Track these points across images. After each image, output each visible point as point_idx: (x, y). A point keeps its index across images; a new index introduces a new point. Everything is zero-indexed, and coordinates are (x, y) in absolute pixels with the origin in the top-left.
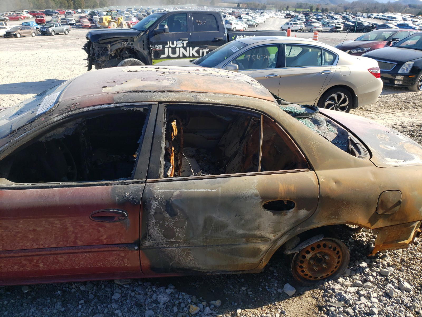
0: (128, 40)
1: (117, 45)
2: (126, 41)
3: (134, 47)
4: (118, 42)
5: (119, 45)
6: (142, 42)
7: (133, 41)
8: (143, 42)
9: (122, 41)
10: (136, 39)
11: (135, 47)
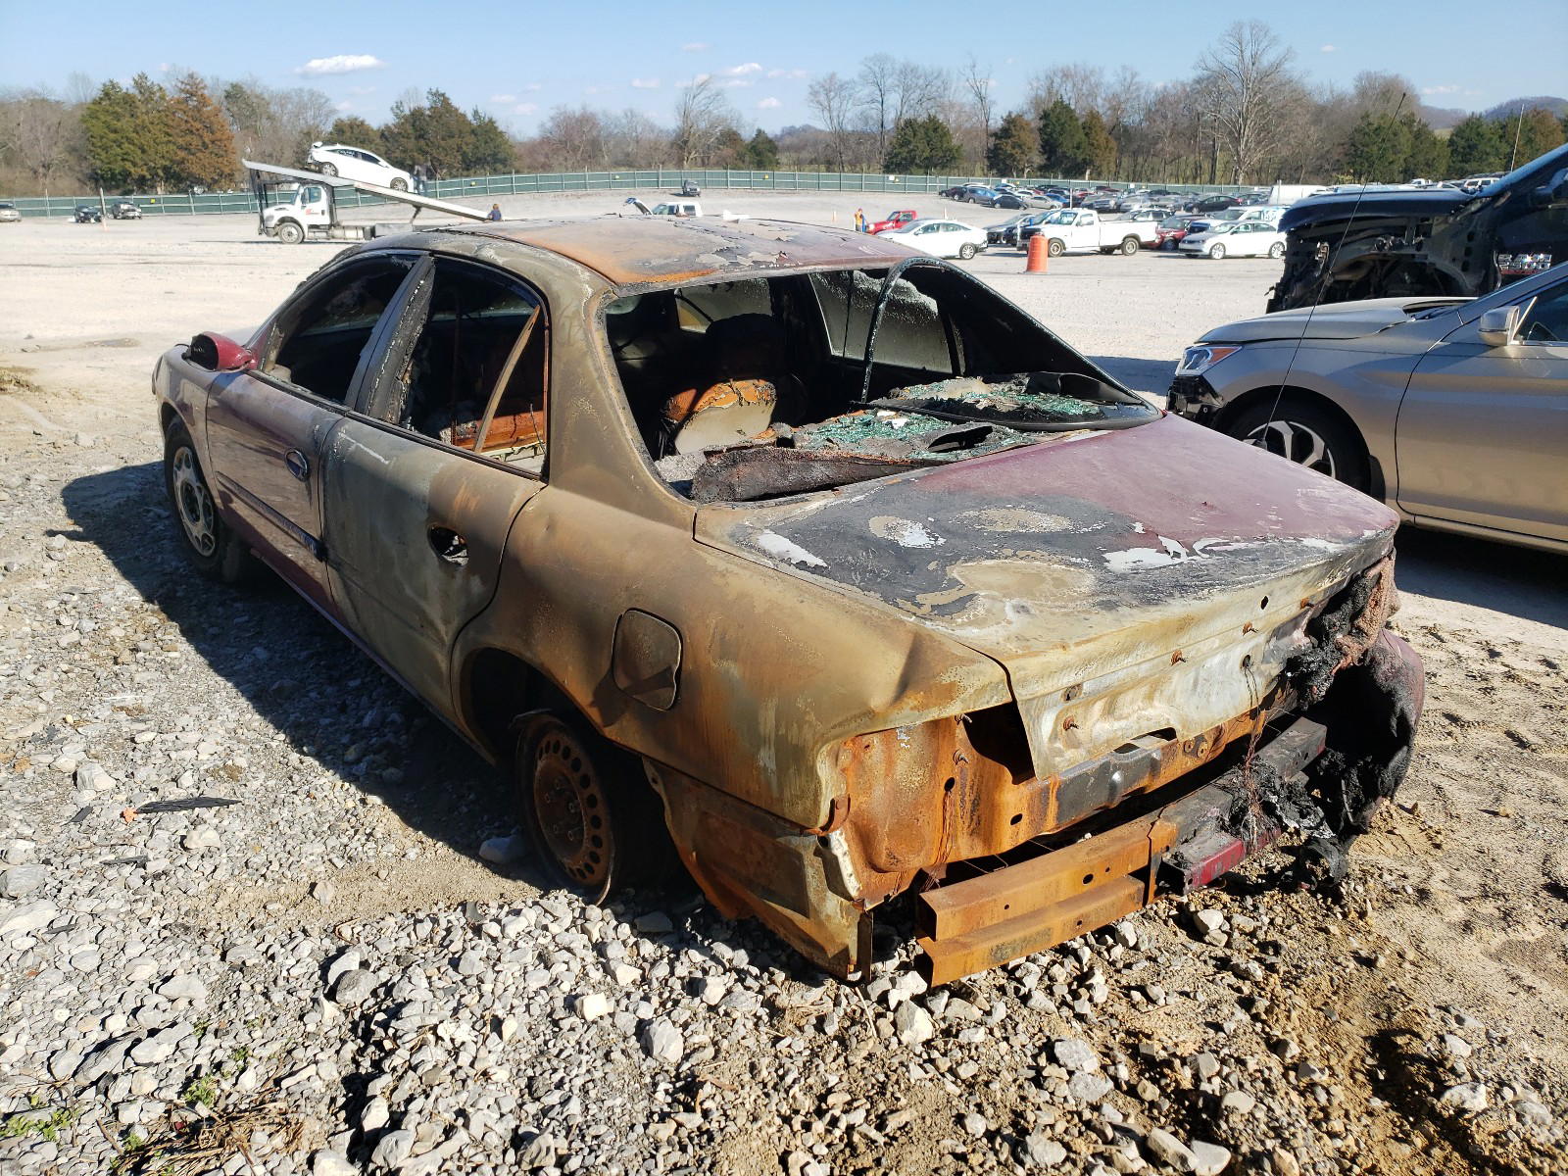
0: (1404, 228)
1: (1355, 246)
2: (1399, 232)
3: (1426, 257)
4: (1362, 235)
5: (1364, 248)
6: (1464, 237)
7: (1427, 234)
8: (1471, 237)
9: (1380, 231)
10: (1443, 227)
11: (1431, 259)
